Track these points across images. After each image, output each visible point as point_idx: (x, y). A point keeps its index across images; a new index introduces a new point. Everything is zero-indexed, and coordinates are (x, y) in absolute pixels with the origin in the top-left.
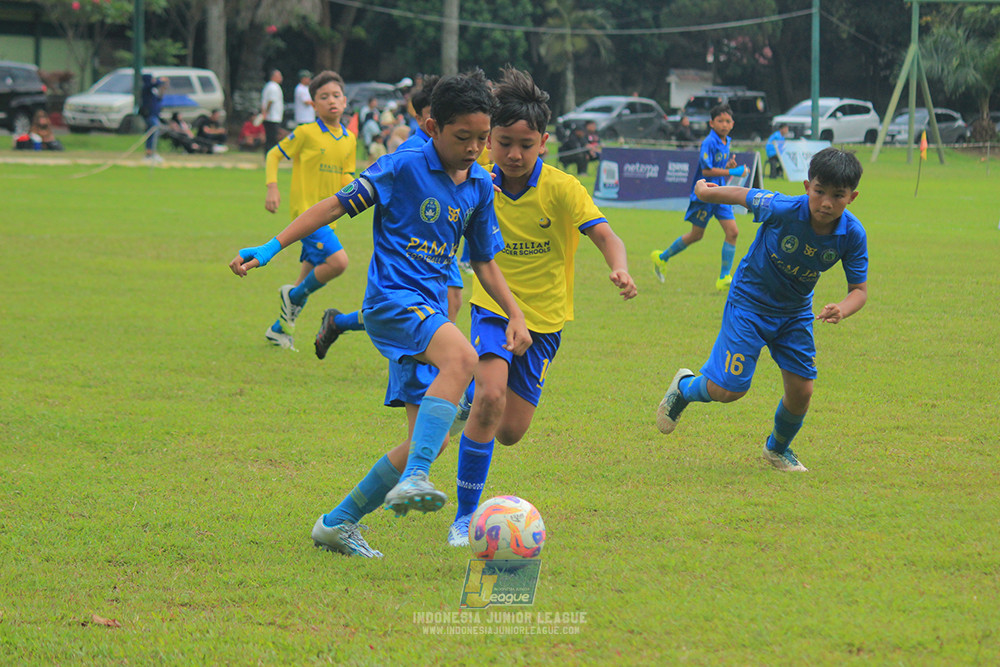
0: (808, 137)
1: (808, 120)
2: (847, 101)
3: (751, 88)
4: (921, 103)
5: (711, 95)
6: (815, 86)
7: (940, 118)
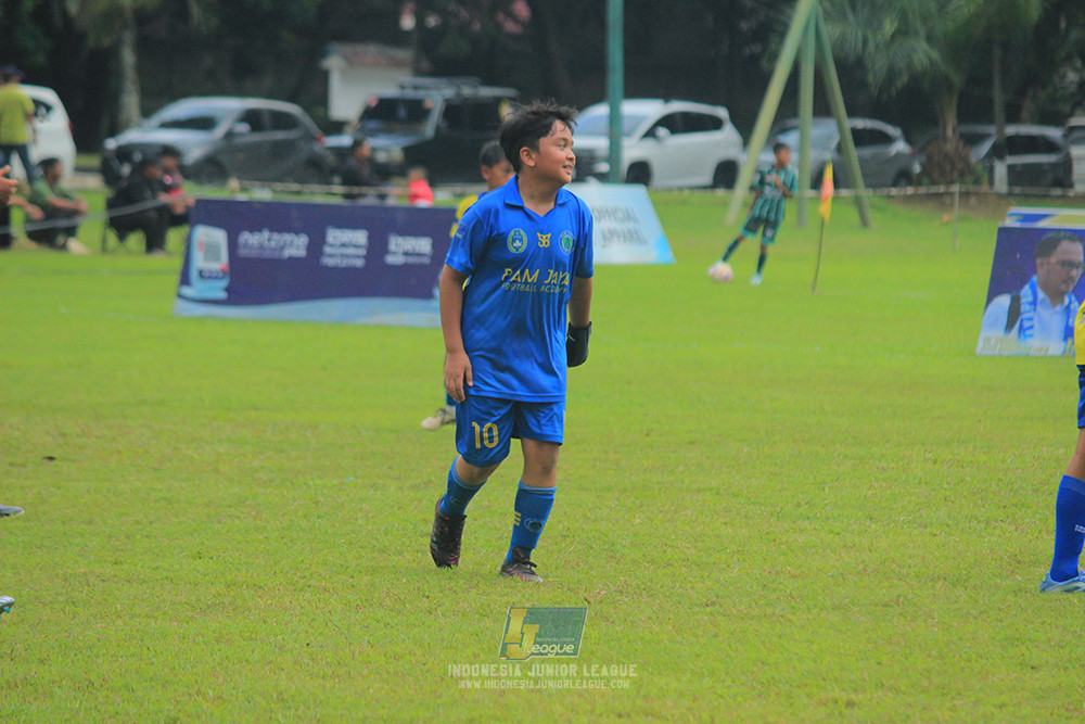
0: (602, 177)
1: (600, 144)
2: (676, 106)
4: (822, 109)
5: (410, 94)
6: (616, 78)
7: (861, 138)
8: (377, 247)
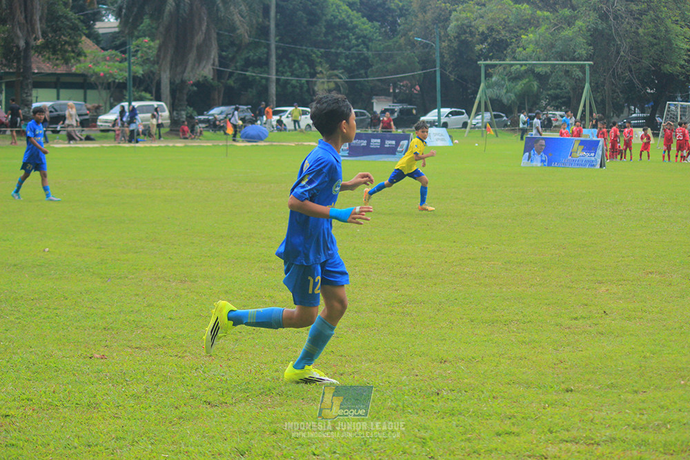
0: (436, 126)
1: (436, 118)
2: (453, 109)
3: (410, 105)
4: (486, 110)
5: (391, 108)
6: (439, 103)
7: (496, 116)
8: (383, 143)
